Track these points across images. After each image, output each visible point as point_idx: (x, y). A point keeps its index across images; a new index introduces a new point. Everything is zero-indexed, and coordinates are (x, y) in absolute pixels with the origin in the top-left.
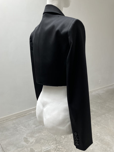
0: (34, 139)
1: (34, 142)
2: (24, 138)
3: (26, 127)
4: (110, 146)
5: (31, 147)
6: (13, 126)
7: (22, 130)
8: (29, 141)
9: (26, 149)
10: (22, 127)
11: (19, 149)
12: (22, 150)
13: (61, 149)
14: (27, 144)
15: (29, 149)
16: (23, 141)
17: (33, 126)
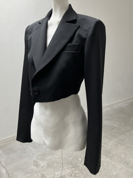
0: (45, 162)
1: (46, 165)
2: (34, 161)
3: (36, 148)
5: (42, 172)
6: (21, 147)
7: (31, 152)
8: (40, 165)
9: (35, 175)
10: (31, 148)
11: (28, 175)
13: (78, 174)
14: (38, 168)
15: (40, 174)
17: (44, 147)
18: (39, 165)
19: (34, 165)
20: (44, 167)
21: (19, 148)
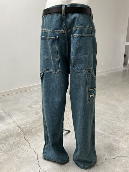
0: (38, 106)
1: (39, 107)
2: (28, 106)
3: (29, 99)
4: (115, 107)
5: (36, 111)
6: (15, 98)
7: (24, 101)
8: (34, 107)
9: (31, 112)
10: (24, 99)
11: (23, 113)
12: (27, 113)
14: (32, 109)
15: (34, 112)
16: (27, 107)
17: (36, 98)
18: (32, 107)
19: (28, 107)
20: (38, 108)
21: (13, 99)
